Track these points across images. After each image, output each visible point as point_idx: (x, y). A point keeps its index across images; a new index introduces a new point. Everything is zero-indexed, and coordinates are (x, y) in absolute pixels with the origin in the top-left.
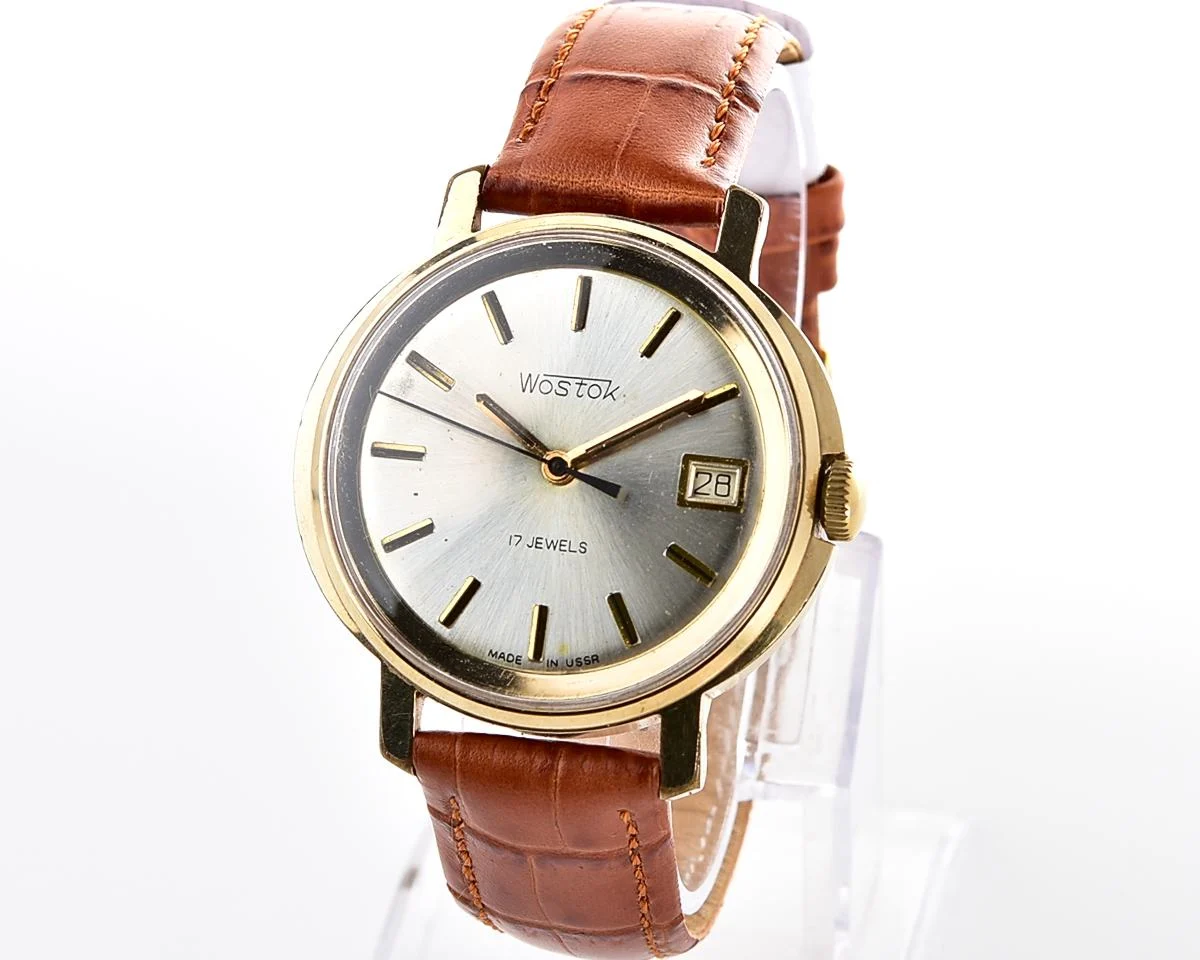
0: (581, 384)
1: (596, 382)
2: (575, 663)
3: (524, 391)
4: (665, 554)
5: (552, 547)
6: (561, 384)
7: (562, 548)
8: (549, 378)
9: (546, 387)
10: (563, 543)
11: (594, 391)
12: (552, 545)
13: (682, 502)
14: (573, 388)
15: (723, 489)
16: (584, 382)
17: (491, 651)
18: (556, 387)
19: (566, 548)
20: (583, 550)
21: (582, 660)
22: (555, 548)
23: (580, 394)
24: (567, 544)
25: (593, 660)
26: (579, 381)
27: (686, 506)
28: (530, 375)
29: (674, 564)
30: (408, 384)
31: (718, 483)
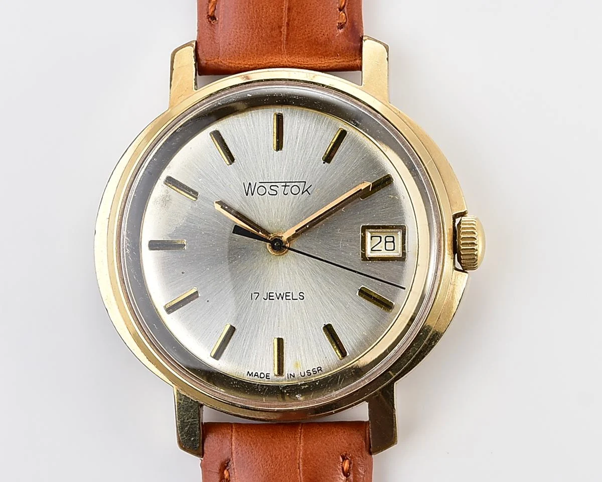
0: (285, 186)
1: (296, 184)
2: (306, 374)
3: (247, 195)
4: (357, 294)
5: (280, 298)
6: (272, 188)
7: (287, 298)
8: (262, 184)
9: (262, 191)
10: (287, 294)
11: (295, 190)
12: (280, 297)
13: (364, 258)
14: (280, 189)
15: (390, 246)
16: (287, 184)
17: (248, 372)
18: (268, 190)
19: (290, 298)
20: (302, 298)
21: (311, 372)
22: (282, 298)
23: (286, 193)
24: (290, 294)
25: (318, 370)
26: (284, 184)
27: (367, 260)
28: (250, 184)
29: (364, 300)
30: (167, 199)
31: (386, 242)
